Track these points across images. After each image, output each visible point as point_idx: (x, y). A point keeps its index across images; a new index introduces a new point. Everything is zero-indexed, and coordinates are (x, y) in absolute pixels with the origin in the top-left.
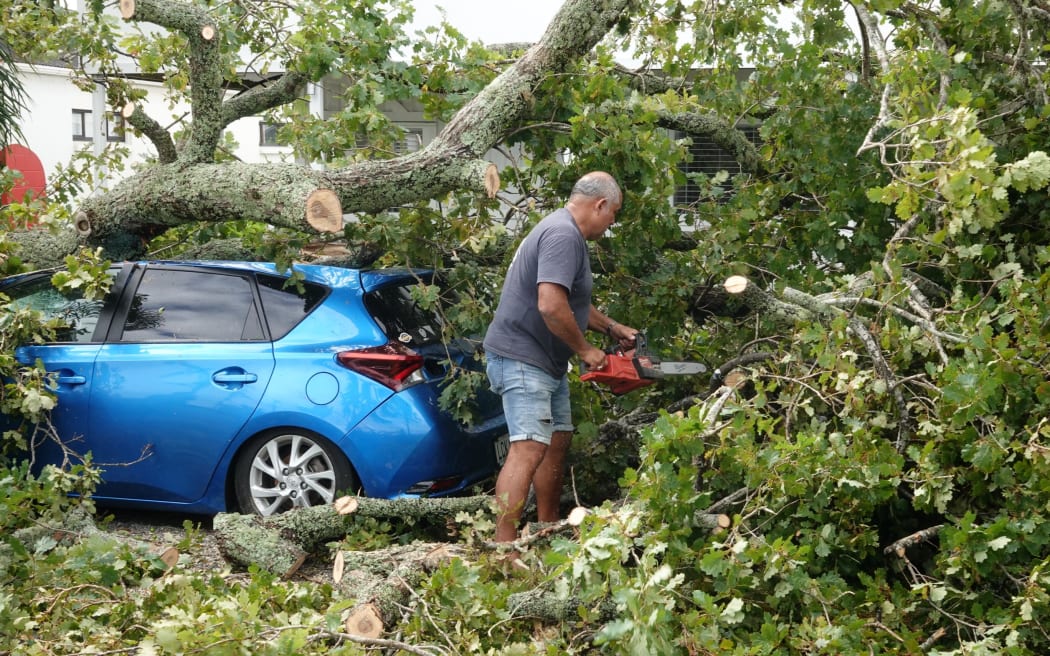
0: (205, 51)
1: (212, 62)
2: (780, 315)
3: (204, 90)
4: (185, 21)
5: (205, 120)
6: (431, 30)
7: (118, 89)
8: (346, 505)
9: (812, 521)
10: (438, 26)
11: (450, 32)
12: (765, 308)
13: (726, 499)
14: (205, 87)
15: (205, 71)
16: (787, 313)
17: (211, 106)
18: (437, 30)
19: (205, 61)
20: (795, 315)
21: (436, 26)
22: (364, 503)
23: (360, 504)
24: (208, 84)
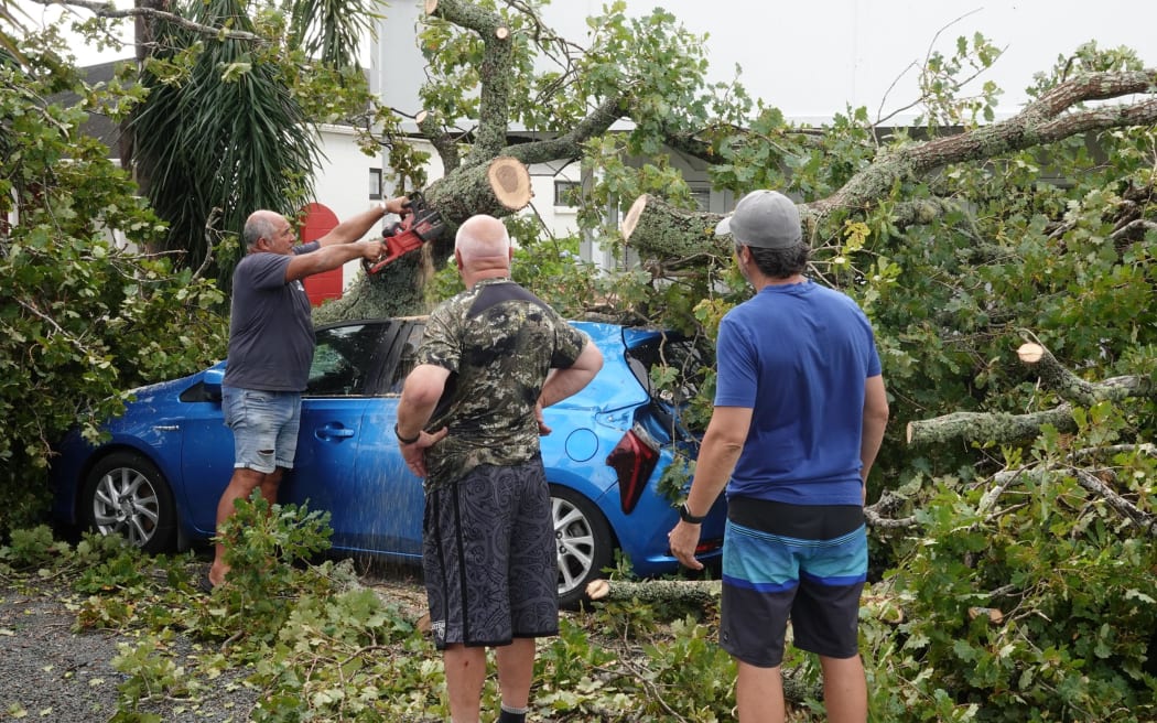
0: (498, 53)
1: (503, 66)
2: (1073, 392)
3: (493, 93)
4: (481, 21)
5: (491, 123)
6: (721, 86)
7: (401, 150)
8: (598, 589)
9: (1089, 621)
10: (729, 83)
11: (739, 92)
12: (1058, 383)
13: (1000, 589)
14: (495, 90)
15: (495, 75)
16: (1082, 391)
17: (498, 110)
18: (727, 87)
19: (496, 63)
20: (1090, 396)
21: (727, 83)
22: (615, 586)
23: (612, 588)
24: (497, 88)
